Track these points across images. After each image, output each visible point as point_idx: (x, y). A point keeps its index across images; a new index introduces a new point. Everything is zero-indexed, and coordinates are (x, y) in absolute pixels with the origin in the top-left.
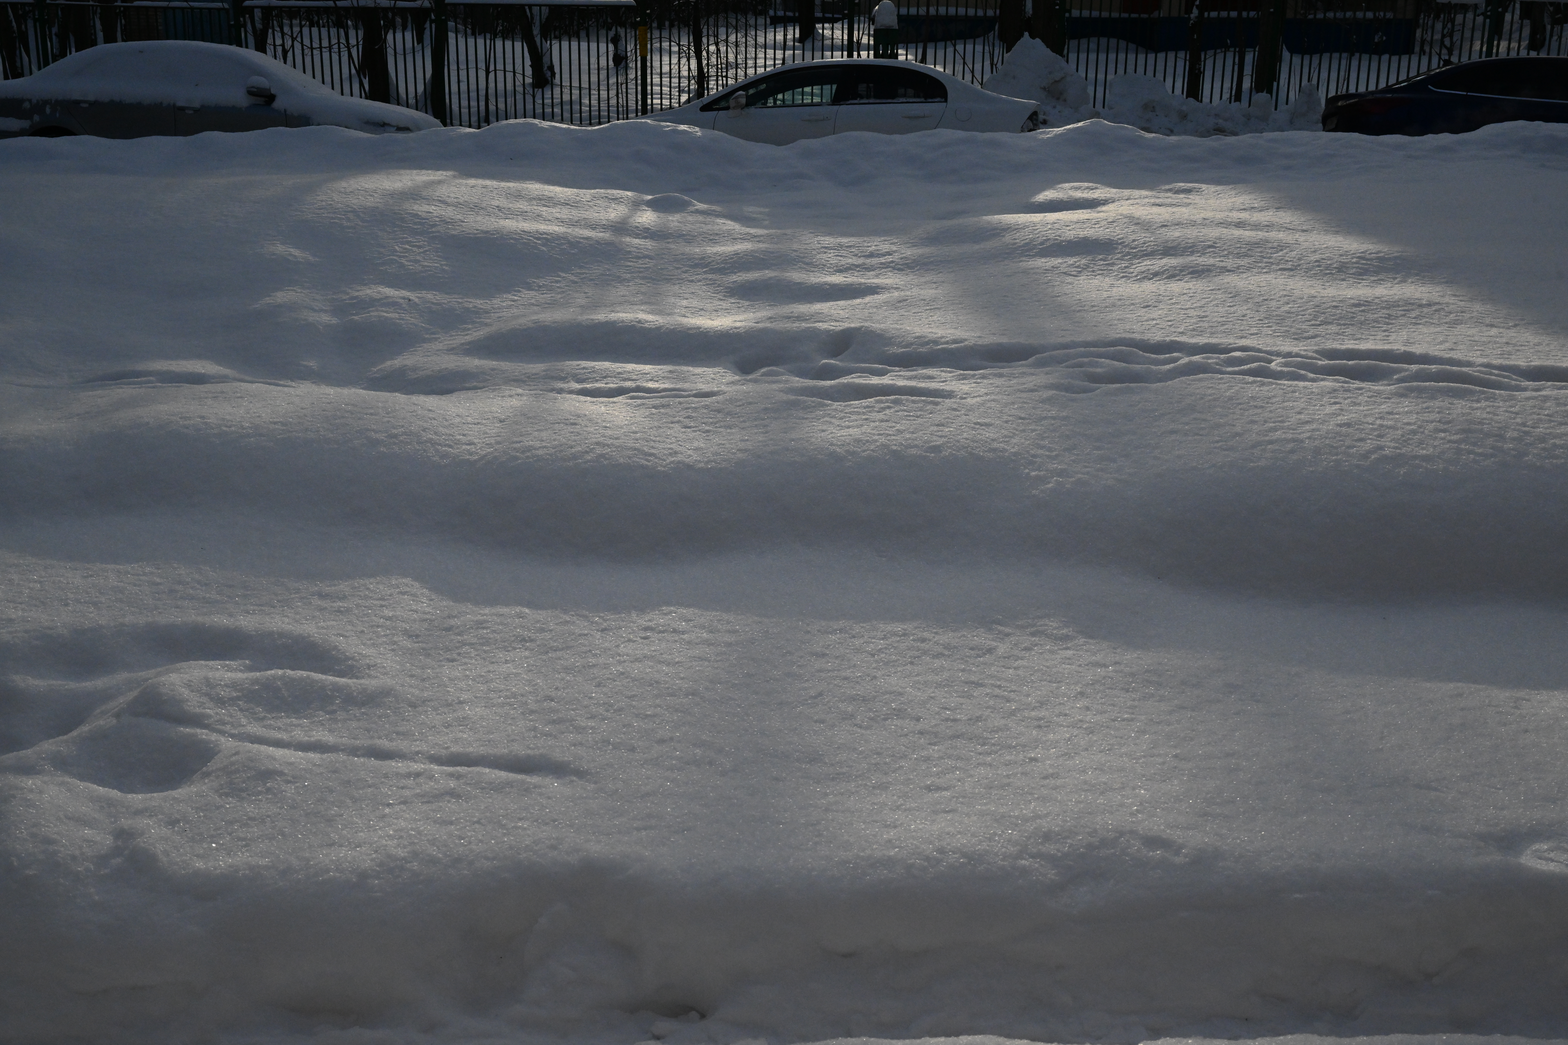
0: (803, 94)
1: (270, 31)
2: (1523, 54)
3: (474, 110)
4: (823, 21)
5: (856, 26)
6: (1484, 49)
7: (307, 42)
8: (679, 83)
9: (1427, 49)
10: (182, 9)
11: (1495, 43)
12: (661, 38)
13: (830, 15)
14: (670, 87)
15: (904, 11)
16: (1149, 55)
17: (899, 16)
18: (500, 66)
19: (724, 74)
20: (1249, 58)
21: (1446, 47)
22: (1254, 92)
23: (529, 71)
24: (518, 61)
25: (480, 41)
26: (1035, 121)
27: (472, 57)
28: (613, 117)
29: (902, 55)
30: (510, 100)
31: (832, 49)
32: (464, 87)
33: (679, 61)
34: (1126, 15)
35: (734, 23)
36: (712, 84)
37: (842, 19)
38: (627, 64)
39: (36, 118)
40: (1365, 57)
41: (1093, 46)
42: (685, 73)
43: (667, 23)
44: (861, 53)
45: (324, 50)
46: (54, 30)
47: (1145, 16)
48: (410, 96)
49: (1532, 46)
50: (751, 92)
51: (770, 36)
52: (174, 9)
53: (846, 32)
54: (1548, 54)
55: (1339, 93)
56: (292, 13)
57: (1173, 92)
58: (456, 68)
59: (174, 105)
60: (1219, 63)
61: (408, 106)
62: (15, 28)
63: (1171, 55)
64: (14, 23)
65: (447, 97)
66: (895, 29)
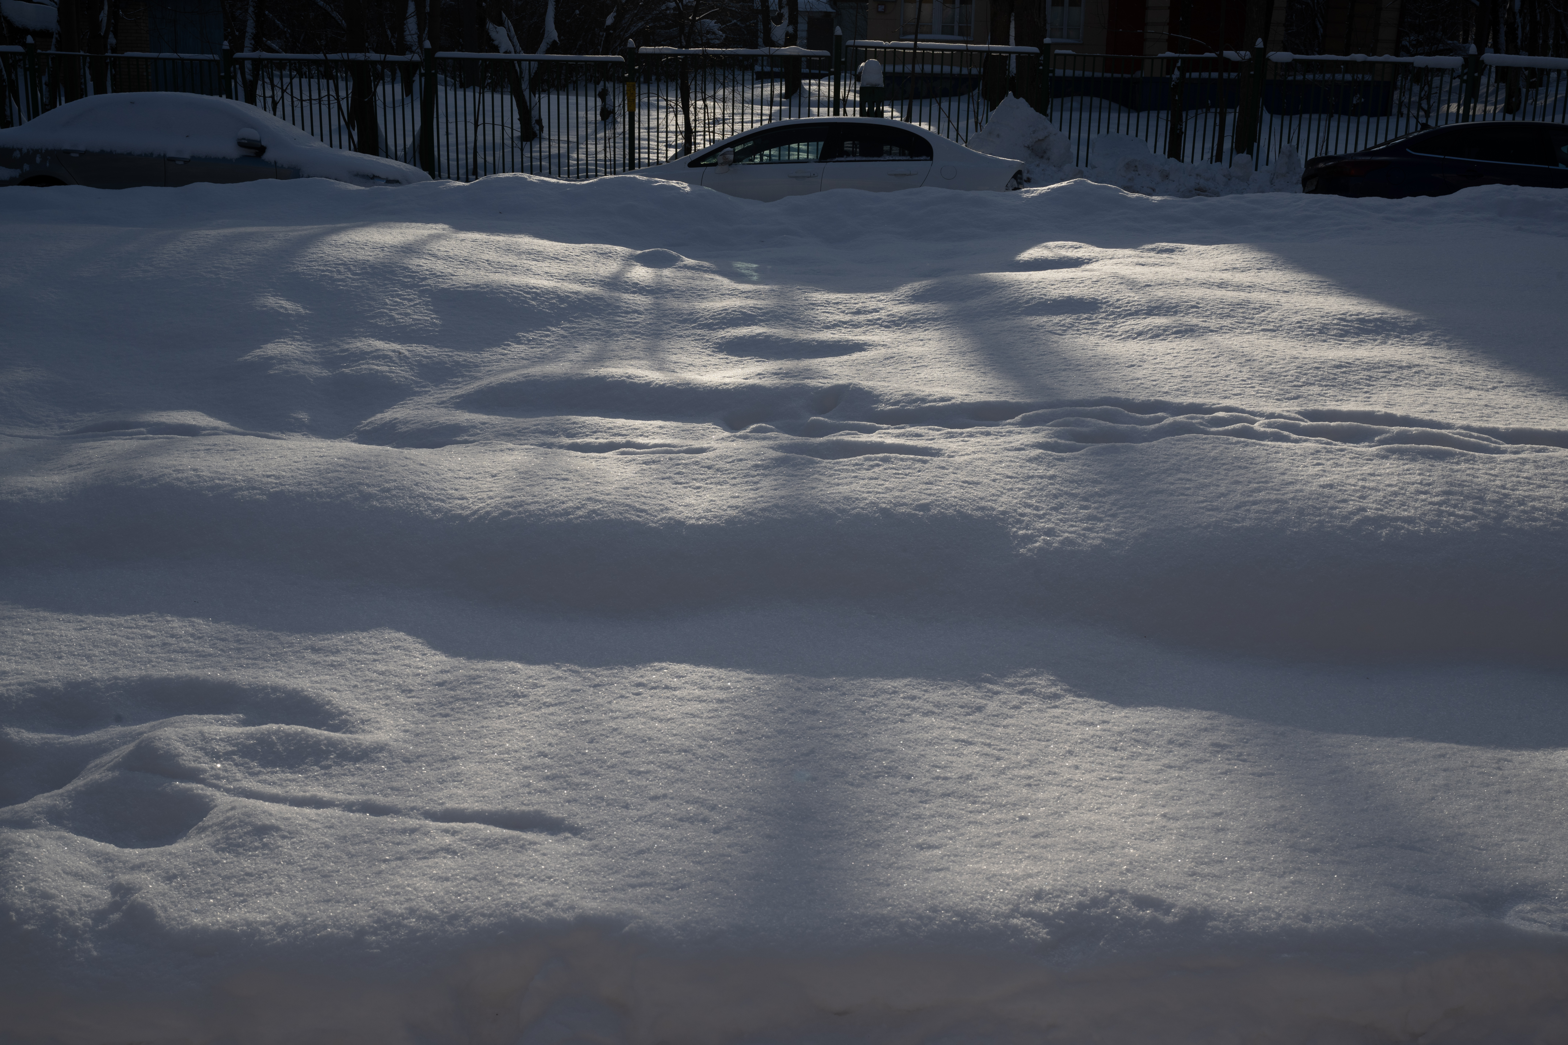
0: (789, 150)
1: (260, 83)
2: (1499, 119)
3: (462, 162)
4: (810, 77)
5: (842, 83)
6: (1461, 112)
7: (297, 93)
8: (667, 137)
9: (1405, 111)
10: (173, 60)
11: (1472, 105)
12: (649, 93)
13: (817, 72)
14: (658, 142)
15: (889, 68)
16: (1131, 115)
17: (884, 73)
18: (489, 120)
19: (711, 129)
20: (1230, 118)
21: (1423, 109)
22: (1234, 152)
23: (517, 125)
24: (507, 114)
25: (470, 94)
26: (1020, 179)
27: (461, 110)
28: (601, 171)
29: (887, 112)
30: (499, 154)
31: (819, 105)
32: (452, 139)
33: (667, 116)
34: (1108, 75)
35: (722, 81)
36: (699, 139)
37: (828, 75)
38: (614, 119)
39: (26, 167)
40: (1344, 118)
41: (1076, 105)
42: (672, 128)
43: (653, 78)
44: (847, 109)
45: (313, 102)
46: (45, 79)
47: (1126, 76)
48: (398, 148)
49: (1508, 110)
50: (738, 148)
51: (757, 92)
52: (164, 59)
53: (832, 88)
54: (1524, 119)
55: (1319, 155)
56: (281, 65)
57: (1155, 152)
58: (445, 121)
59: (165, 156)
60: (1200, 123)
61: (396, 159)
62: (5, 77)
63: (1153, 114)
64: (4, 72)
65: (436, 149)
66: (881, 88)
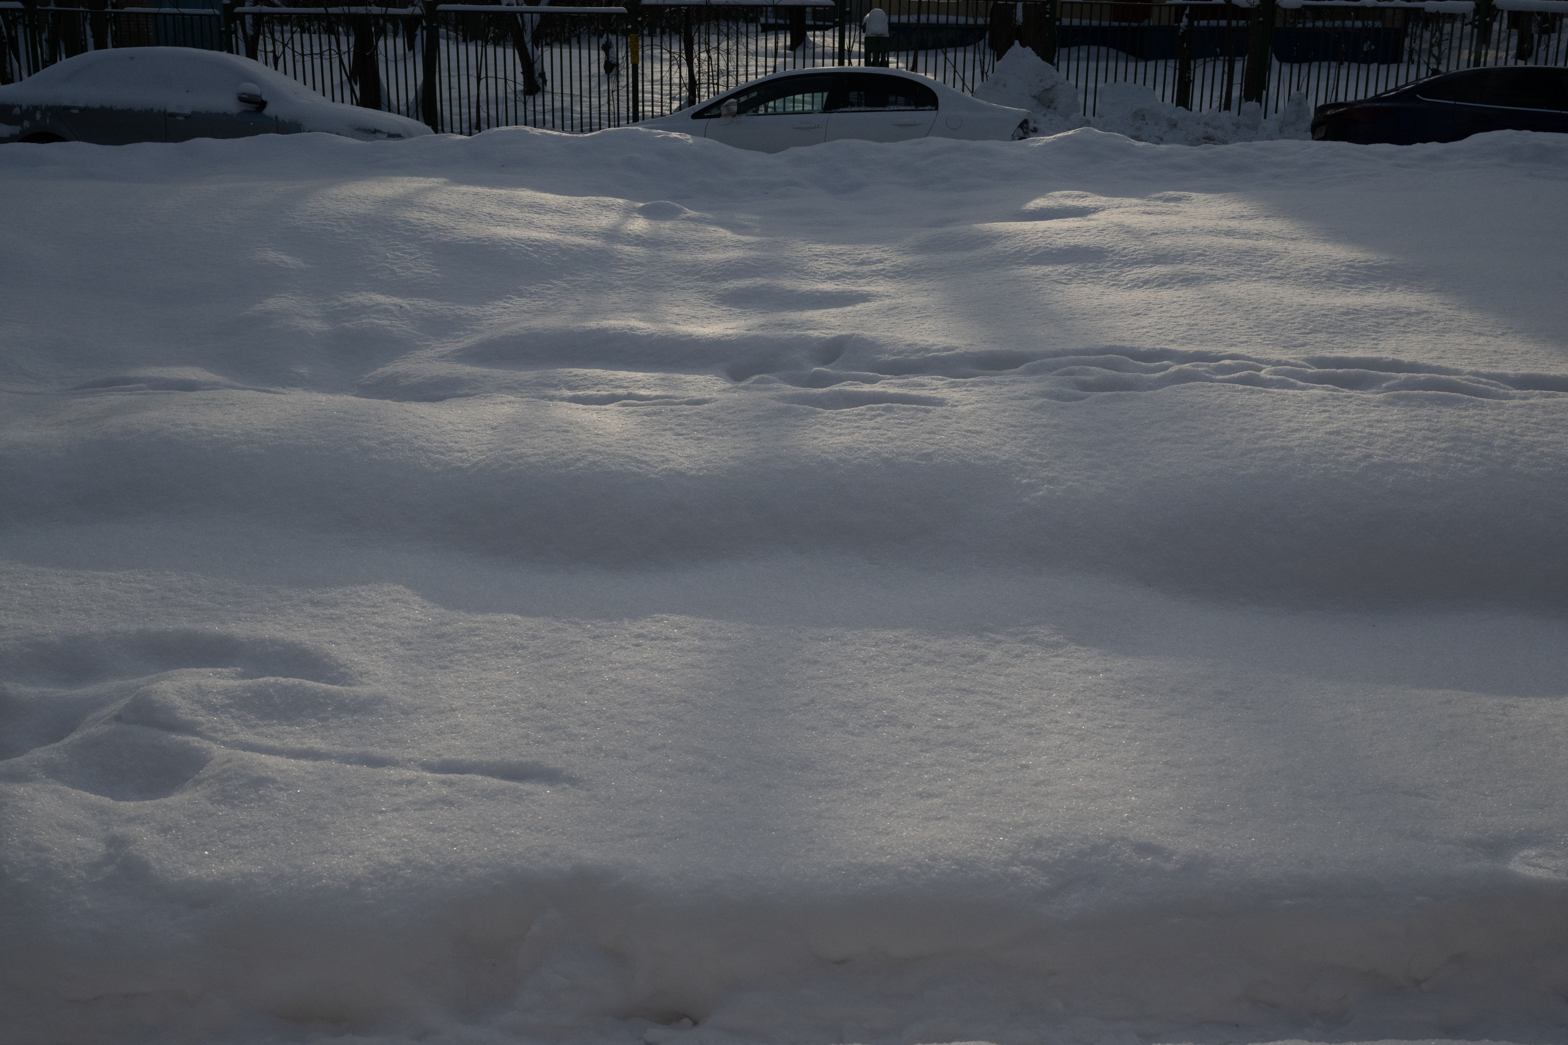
0: (794, 101)
1: (261, 37)
2: (1511, 63)
3: (465, 117)
4: (814, 28)
5: (847, 34)
6: (1472, 58)
7: (298, 48)
8: (671, 90)
9: (1415, 58)
10: (174, 15)
11: (1483, 52)
12: (652, 45)
13: (821, 23)
14: (662, 95)
15: (894, 19)
16: (1139, 64)
17: (890, 24)
18: (491, 73)
19: (715, 81)
20: (1238, 66)
21: (1434, 56)
22: (1243, 100)
23: (520, 78)
24: (510, 68)
25: (472, 48)
26: (1025, 129)
27: (463, 65)
28: (604, 124)
29: (893, 62)
30: (502, 107)
31: (824, 56)
32: (455, 93)
33: (670, 68)
34: (1116, 24)
35: (725, 31)
36: (703, 91)
37: (833, 27)
38: (618, 71)
39: (26, 124)
40: (1354, 66)
41: (1083, 54)
42: (676, 80)
43: (658, 30)
44: (852, 60)
45: (315, 56)
46: (45, 36)
47: (1135, 24)
48: (401, 103)
49: (1521, 55)
50: (742, 99)
51: (761, 43)
52: (165, 15)
53: (837, 39)
54: (1536, 64)
55: (1328, 102)
56: (283, 19)
57: (1163, 101)
58: (447, 74)
59: (165, 111)
60: (1209, 71)
61: (399, 113)
62: (5, 34)
63: (1161, 63)
64: (4, 29)
65: (438, 104)
66: (886, 37)
